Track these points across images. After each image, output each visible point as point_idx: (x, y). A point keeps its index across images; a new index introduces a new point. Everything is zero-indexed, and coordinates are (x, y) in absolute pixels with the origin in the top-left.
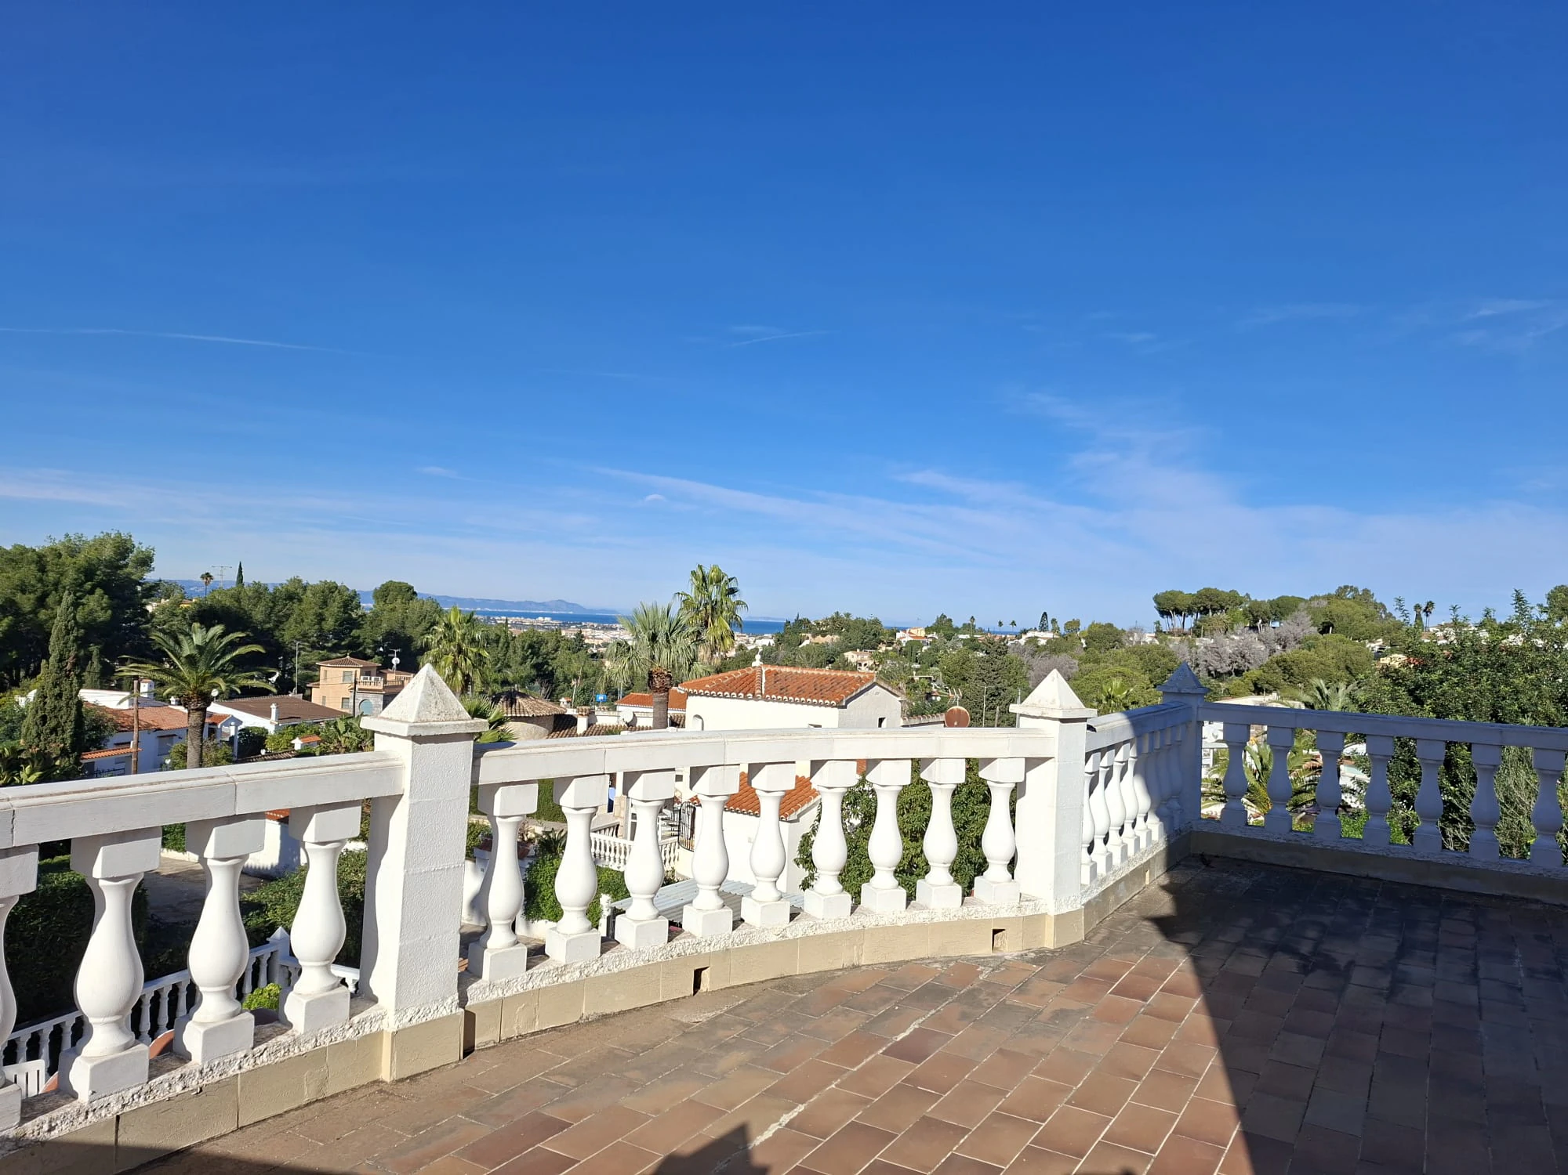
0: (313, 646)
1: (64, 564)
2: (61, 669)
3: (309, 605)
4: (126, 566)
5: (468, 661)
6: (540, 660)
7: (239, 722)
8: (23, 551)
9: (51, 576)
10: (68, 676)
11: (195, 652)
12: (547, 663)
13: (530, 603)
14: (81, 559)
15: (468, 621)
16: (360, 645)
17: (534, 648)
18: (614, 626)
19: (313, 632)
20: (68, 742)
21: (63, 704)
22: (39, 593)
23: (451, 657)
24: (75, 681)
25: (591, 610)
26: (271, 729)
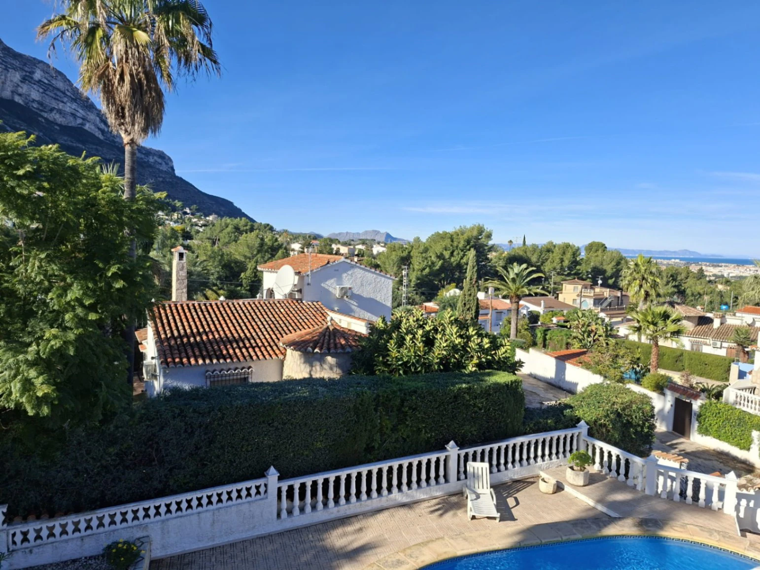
0: (558, 274)
1: (459, 238)
2: (471, 283)
3: (556, 255)
4: (482, 238)
5: (648, 284)
6: (677, 284)
7: (528, 308)
8: (445, 233)
9: (455, 244)
10: (473, 287)
11: (515, 276)
12: (681, 285)
13: (667, 251)
14: (465, 236)
15: (648, 262)
16: (580, 274)
17: (674, 277)
18: (720, 265)
19: (558, 267)
20: (474, 315)
21: (472, 298)
22: (451, 251)
23: (638, 282)
24: (476, 289)
25: (706, 255)
26: (542, 312)
